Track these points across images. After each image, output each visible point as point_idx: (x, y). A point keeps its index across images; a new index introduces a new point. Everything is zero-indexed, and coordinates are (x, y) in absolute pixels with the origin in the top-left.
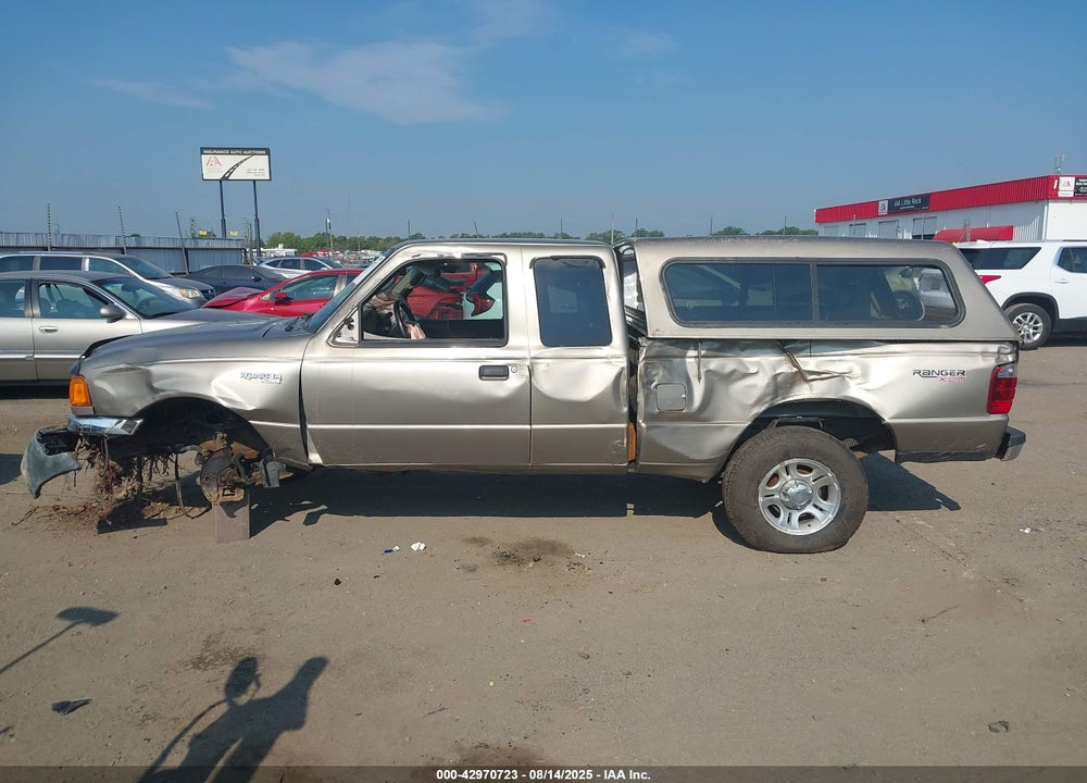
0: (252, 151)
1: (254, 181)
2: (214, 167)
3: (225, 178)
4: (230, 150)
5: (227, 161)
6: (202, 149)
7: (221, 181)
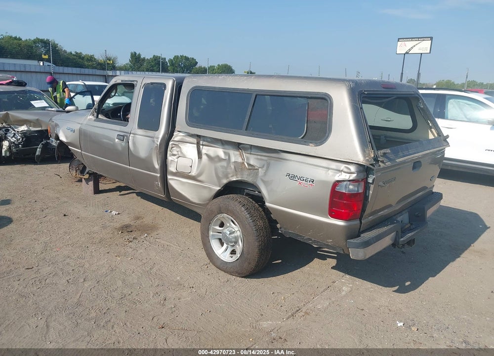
0: (423, 38)
1: (421, 54)
2: (402, 48)
3: (407, 53)
4: (412, 39)
5: (410, 44)
6: (399, 39)
7: (405, 54)
